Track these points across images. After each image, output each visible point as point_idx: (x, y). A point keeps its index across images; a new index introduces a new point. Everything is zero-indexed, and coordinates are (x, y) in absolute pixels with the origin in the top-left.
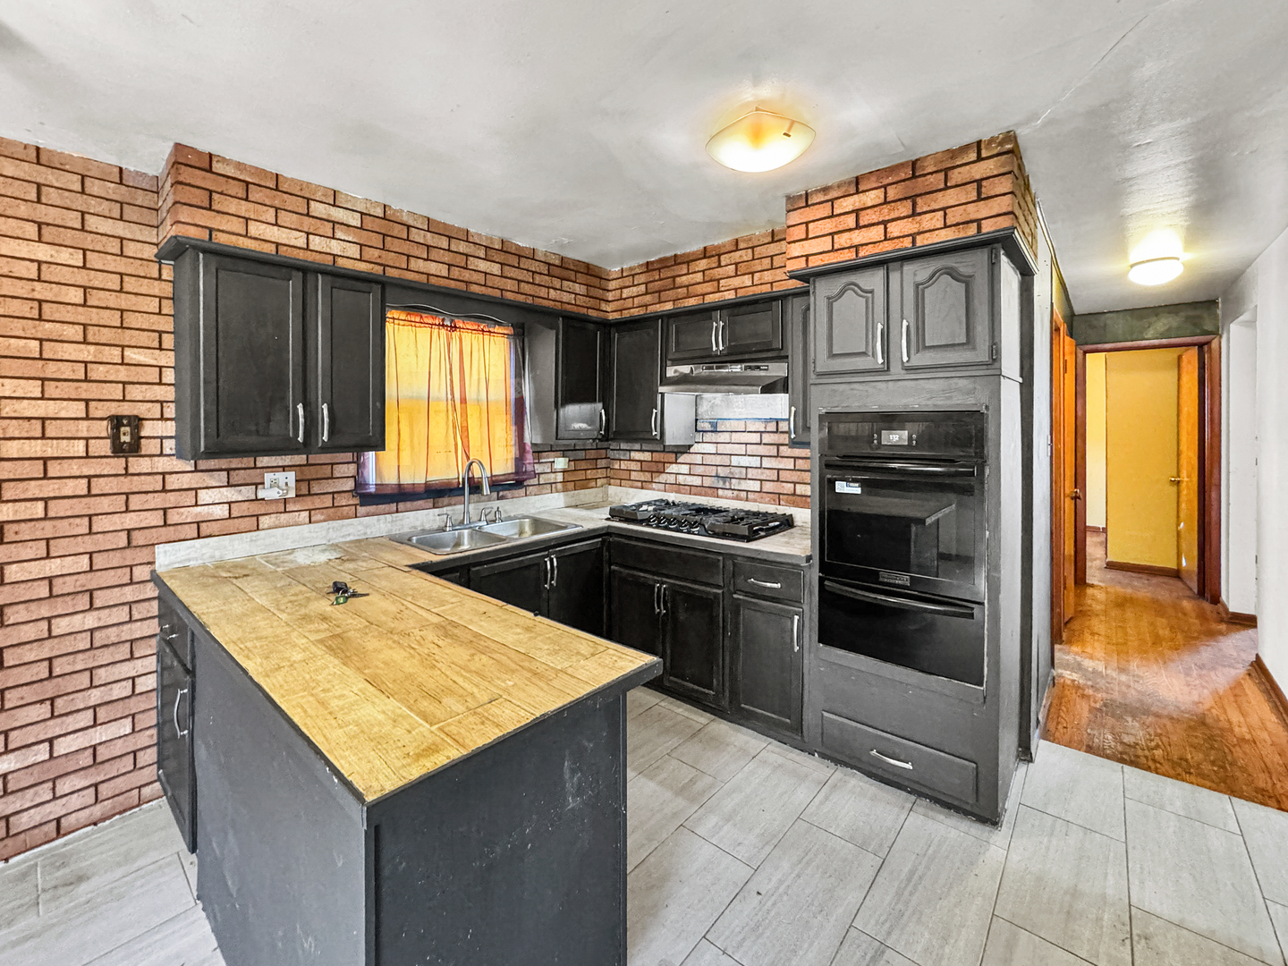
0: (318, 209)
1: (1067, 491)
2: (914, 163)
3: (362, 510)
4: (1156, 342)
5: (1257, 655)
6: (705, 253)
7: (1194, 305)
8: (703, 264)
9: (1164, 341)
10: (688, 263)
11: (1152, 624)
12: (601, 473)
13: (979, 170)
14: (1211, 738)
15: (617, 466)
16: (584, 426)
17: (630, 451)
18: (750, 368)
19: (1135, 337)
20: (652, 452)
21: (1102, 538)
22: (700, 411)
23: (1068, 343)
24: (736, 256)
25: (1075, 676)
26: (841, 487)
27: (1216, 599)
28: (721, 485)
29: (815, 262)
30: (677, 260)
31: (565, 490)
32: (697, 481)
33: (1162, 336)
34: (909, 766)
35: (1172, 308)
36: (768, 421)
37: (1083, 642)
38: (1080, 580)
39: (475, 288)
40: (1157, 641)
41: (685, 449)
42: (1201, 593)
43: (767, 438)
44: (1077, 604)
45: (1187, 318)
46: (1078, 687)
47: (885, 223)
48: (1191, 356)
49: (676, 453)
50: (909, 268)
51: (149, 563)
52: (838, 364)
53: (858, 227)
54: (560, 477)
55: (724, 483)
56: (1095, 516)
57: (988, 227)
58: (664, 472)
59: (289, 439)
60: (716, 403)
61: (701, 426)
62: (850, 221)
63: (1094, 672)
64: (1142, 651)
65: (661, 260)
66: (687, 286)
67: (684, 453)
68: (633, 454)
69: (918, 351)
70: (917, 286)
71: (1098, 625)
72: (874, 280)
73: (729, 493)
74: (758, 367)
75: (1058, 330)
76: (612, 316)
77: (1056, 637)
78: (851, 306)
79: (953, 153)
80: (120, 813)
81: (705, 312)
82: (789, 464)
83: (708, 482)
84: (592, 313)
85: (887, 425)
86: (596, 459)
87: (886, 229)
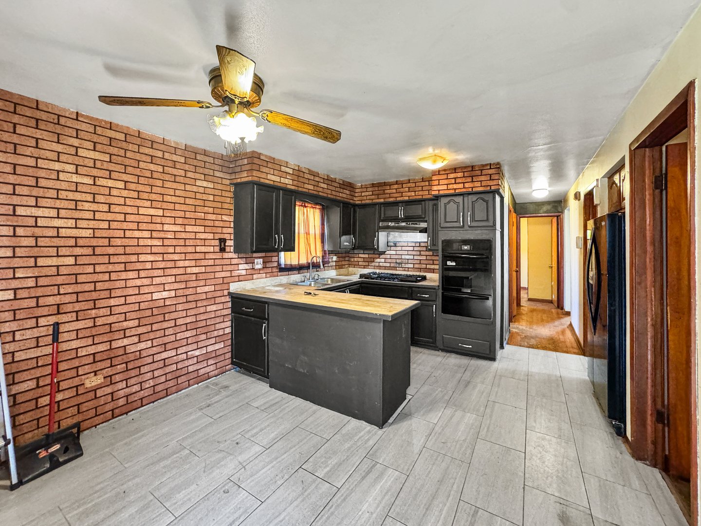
0: (283, 168)
1: (514, 269)
2: (472, 166)
3: (279, 274)
4: (543, 215)
5: (571, 322)
6: (397, 183)
7: (555, 202)
8: (396, 186)
9: (546, 214)
10: (390, 185)
11: (542, 316)
12: (346, 263)
13: (491, 171)
14: (554, 342)
15: (353, 260)
16: (348, 244)
17: (359, 254)
18: (413, 224)
19: (537, 212)
20: (369, 254)
21: (526, 291)
22: (389, 239)
23: (514, 215)
24: (409, 185)
25: (516, 330)
26: (449, 263)
27: (562, 308)
28: (398, 266)
29: (442, 193)
30: (385, 184)
31: (336, 269)
32: (388, 265)
33: (545, 212)
34: (470, 347)
35: (548, 203)
36: (416, 242)
37: (519, 321)
38: (519, 304)
39: (321, 194)
40: (542, 320)
41: (383, 253)
42: (558, 307)
43: (416, 249)
44: (517, 312)
45: (553, 206)
46: (518, 333)
47: (464, 183)
48: (555, 219)
49: (379, 254)
50: (470, 197)
51: (227, 289)
52: (448, 225)
53: (455, 183)
54: (334, 264)
55: (399, 265)
56: (524, 283)
57: (493, 188)
58: (374, 262)
59: (273, 247)
60: (395, 236)
61: (389, 244)
62: (453, 181)
63: (522, 329)
64: (537, 323)
65: (378, 183)
66: (390, 194)
67: (382, 254)
68: (360, 255)
69: (473, 222)
70: (473, 202)
71: (524, 317)
72: (459, 199)
73: (401, 269)
74: (416, 224)
75: (511, 211)
76: (357, 202)
77: (510, 321)
78: (452, 207)
79: (483, 166)
80: (221, 374)
81: (396, 204)
82: (424, 258)
83: (392, 265)
84: (351, 201)
85: (464, 244)
86: (345, 257)
87: (464, 185)
